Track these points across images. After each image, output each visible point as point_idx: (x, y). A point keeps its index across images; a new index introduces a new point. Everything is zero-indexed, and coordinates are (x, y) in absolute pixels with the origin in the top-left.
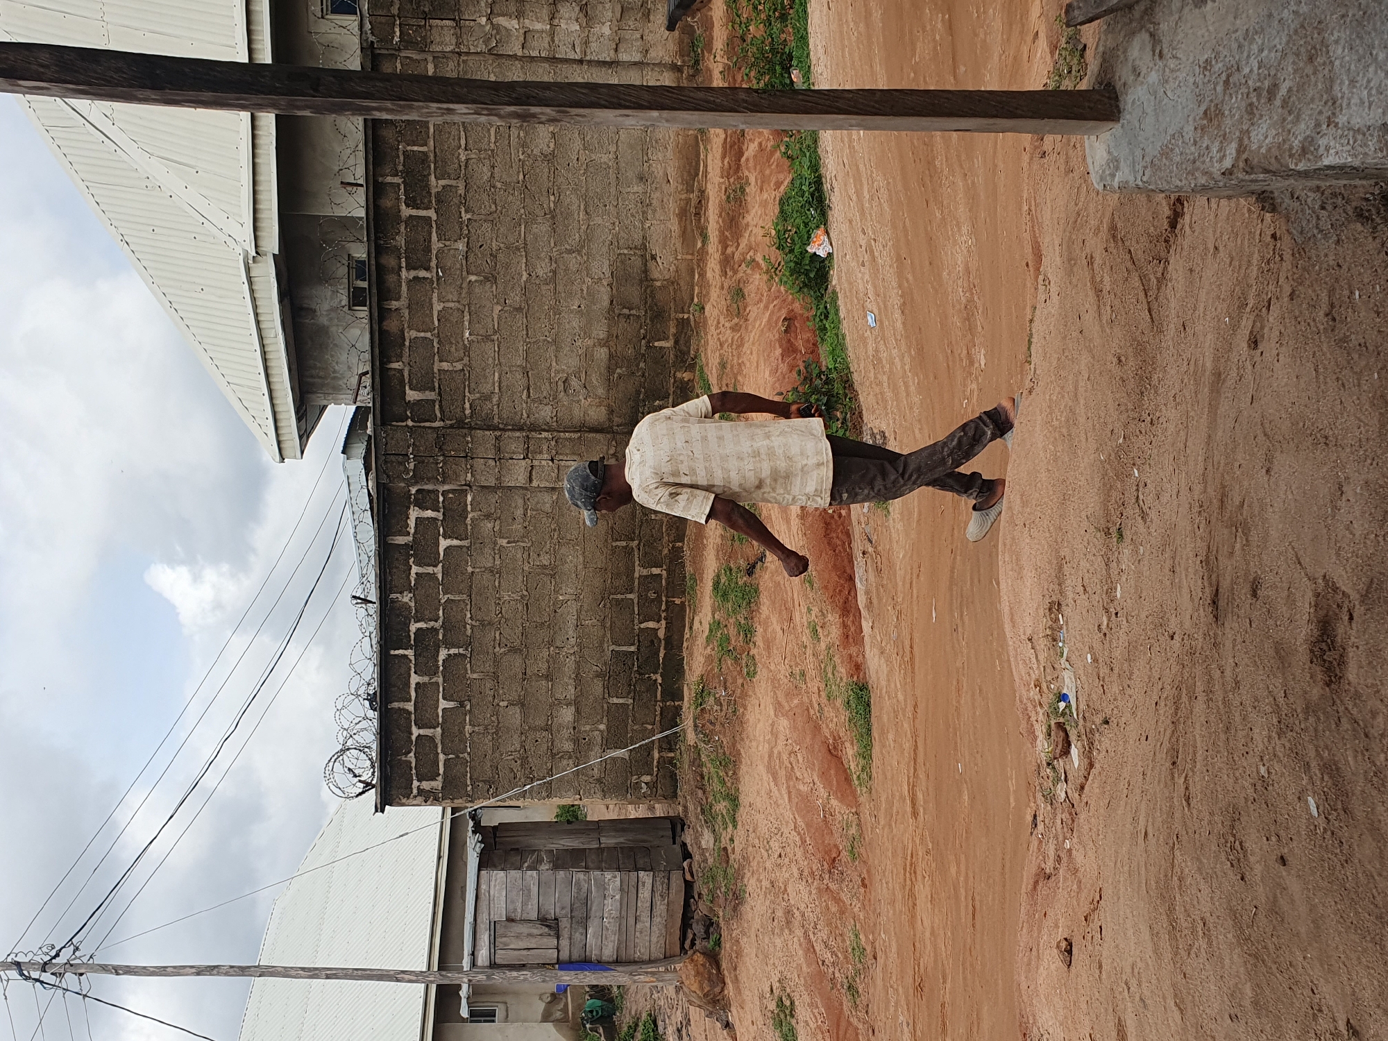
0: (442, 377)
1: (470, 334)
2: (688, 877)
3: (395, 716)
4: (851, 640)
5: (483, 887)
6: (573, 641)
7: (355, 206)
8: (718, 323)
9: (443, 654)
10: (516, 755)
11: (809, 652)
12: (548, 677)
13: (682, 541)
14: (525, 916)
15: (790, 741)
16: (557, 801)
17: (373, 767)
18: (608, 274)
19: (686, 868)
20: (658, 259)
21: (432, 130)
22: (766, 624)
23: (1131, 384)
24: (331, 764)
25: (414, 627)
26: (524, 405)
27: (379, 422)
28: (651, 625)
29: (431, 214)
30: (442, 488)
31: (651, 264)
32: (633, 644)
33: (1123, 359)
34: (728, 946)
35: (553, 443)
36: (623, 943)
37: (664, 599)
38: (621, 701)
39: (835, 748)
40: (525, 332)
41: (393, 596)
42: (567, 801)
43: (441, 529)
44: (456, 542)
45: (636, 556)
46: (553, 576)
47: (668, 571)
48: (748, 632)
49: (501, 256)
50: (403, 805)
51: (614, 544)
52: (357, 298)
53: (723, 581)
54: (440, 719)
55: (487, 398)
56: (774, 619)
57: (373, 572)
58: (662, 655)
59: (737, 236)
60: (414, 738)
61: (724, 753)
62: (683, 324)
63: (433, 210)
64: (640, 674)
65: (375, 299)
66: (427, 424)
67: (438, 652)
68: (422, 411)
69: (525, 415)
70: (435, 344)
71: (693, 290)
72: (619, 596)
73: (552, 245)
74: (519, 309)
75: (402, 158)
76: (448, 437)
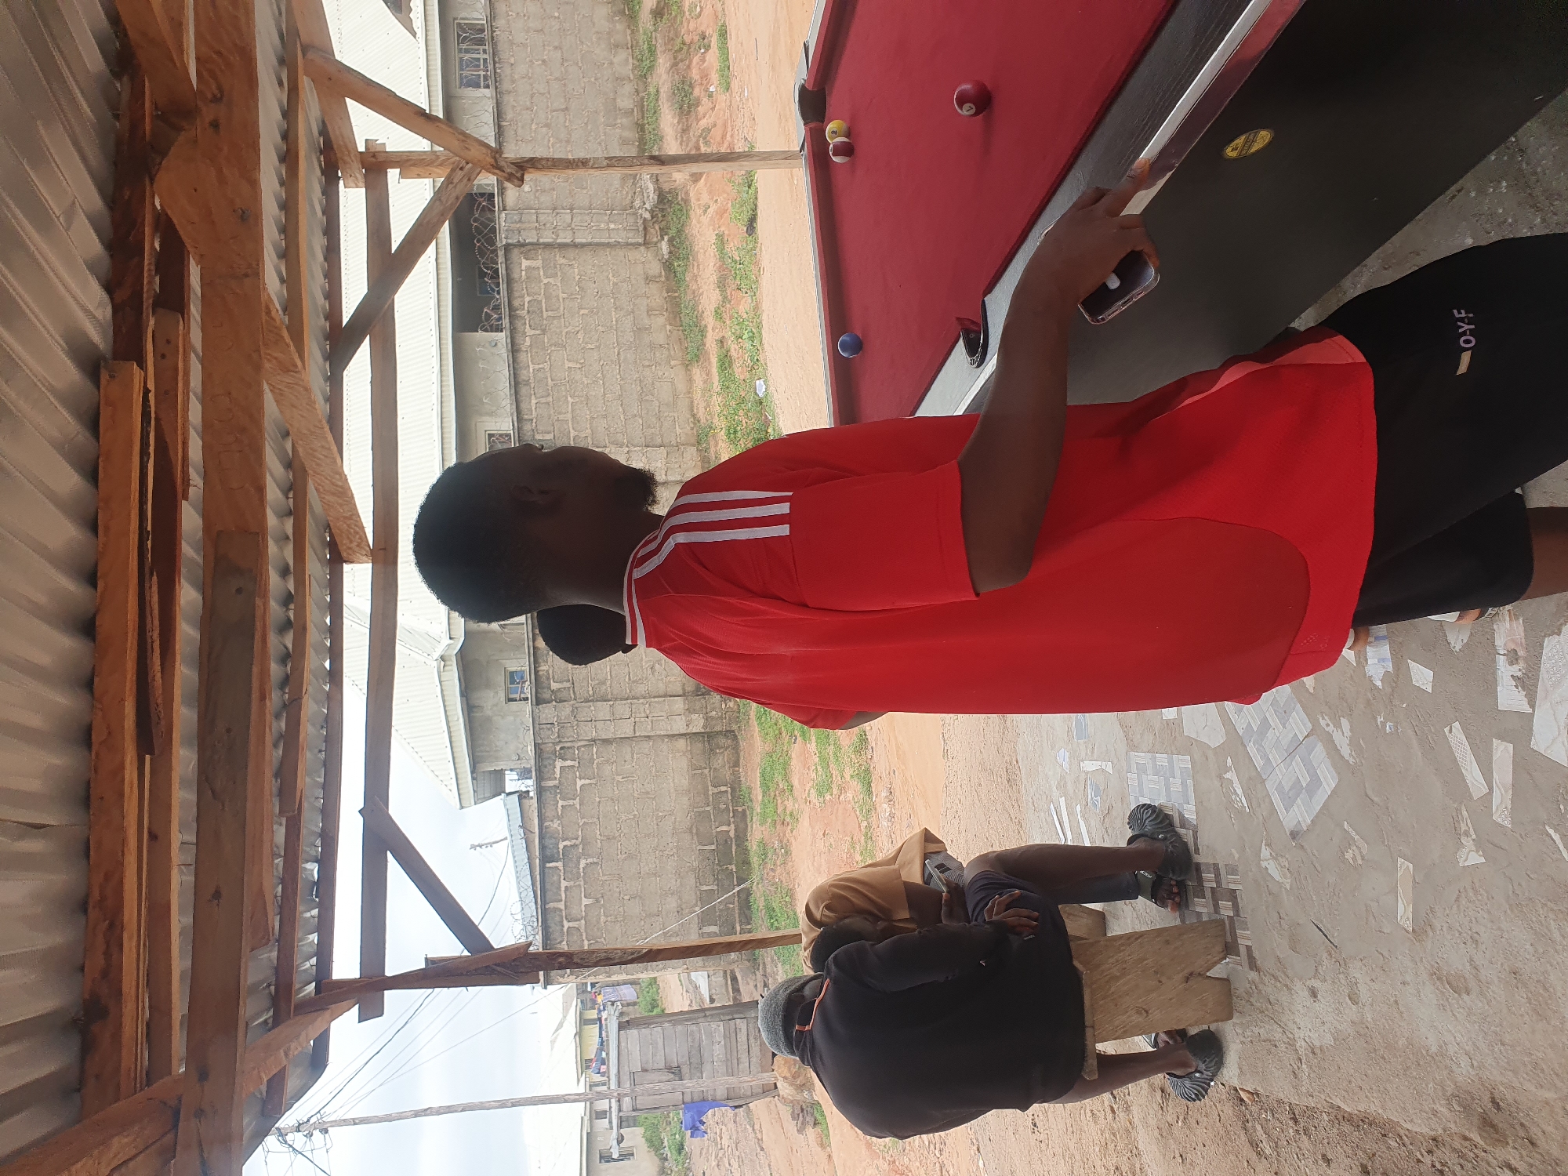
3: (553, 914)
5: (623, 1044)
9: (582, 864)
14: (656, 1066)
25: (561, 846)
28: (724, 828)
30: (576, 745)
32: (713, 844)
35: (647, 706)
37: (731, 809)
38: (709, 888)
41: (546, 824)
43: (578, 773)
44: (587, 781)
46: (654, 799)
47: (731, 789)
51: (694, 773)
54: (584, 913)
58: (734, 850)
60: (565, 929)
64: (720, 866)
67: (579, 862)
68: (561, 695)
69: (628, 691)
72: (701, 809)
76: (580, 709)
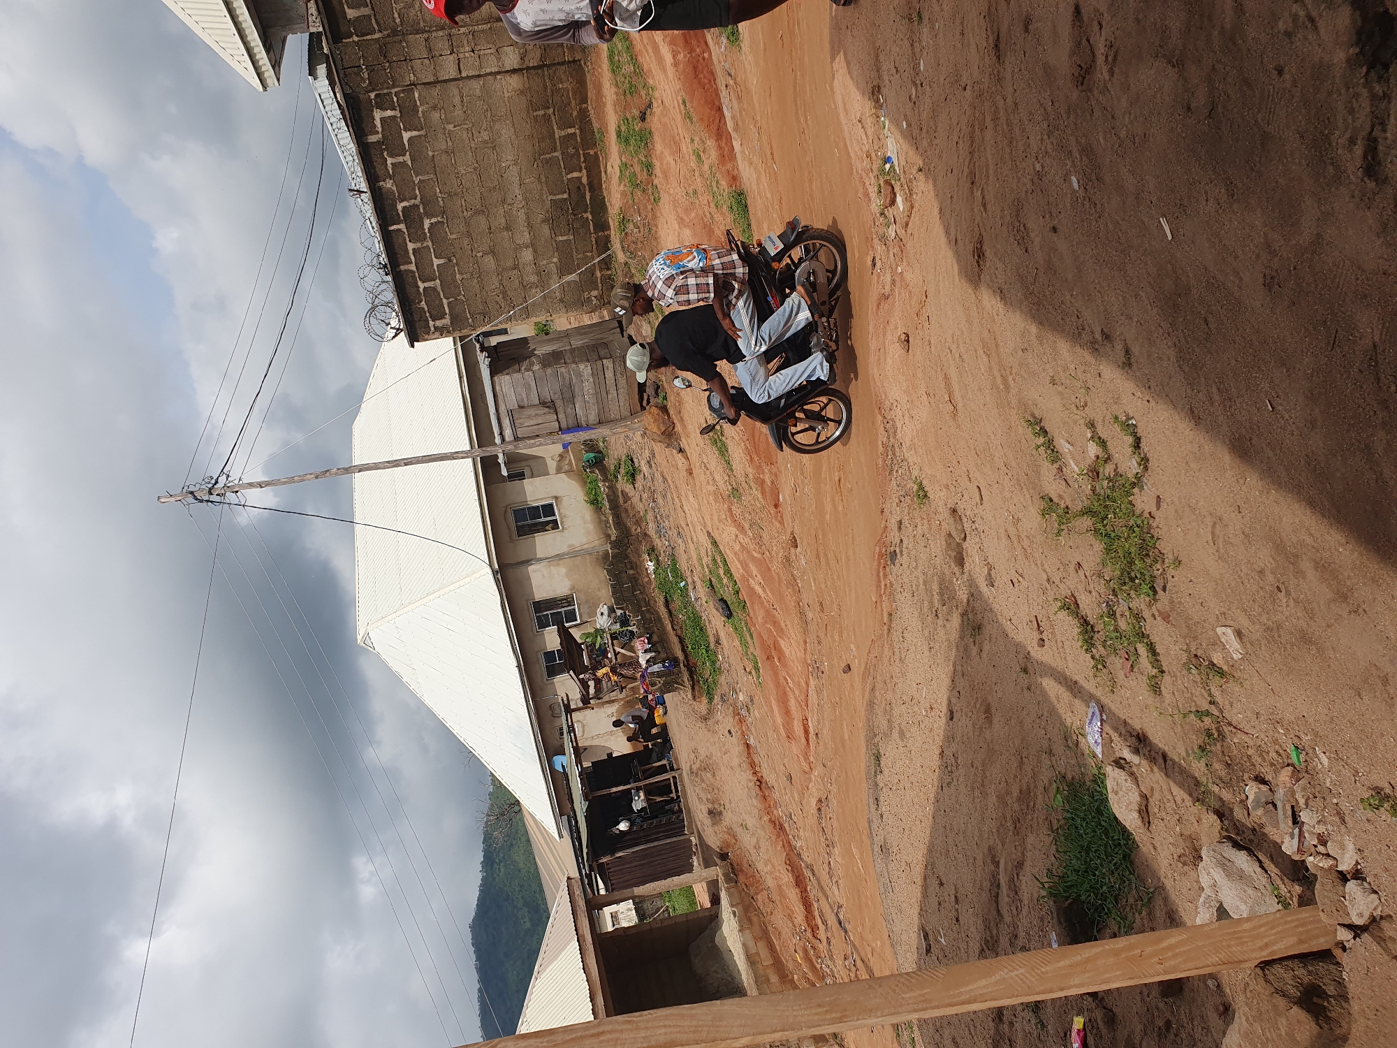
4: (727, 158)
5: (498, 388)
6: (519, 197)
9: (426, 226)
10: (497, 291)
11: (697, 174)
12: (508, 228)
13: (586, 102)
14: (530, 403)
16: (534, 319)
17: (398, 316)
22: (661, 158)
24: (367, 319)
25: (400, 206)
27: (331, 41)
28: (575, 174)
30: (393, 91)
34: (672, 399)
35: (471, 37)
36: (602, 409)
37: (581, 152)
38: (565, 238)
41: (379, 184)
42: (542, 319)
44: (415, 133)
45: (554, 121)
46: (494, 148)
48: (649, 167)
50: (427, 340)
51: (535, 114)
53: (623, 130)
56: (666, 153)
57: (359, 169)
58: (588, 197)
60: (421, 290)
64: (575, 215)
66: (369, 37)
68: (362, 26)
72: (548, 156)
76: (388, 46)
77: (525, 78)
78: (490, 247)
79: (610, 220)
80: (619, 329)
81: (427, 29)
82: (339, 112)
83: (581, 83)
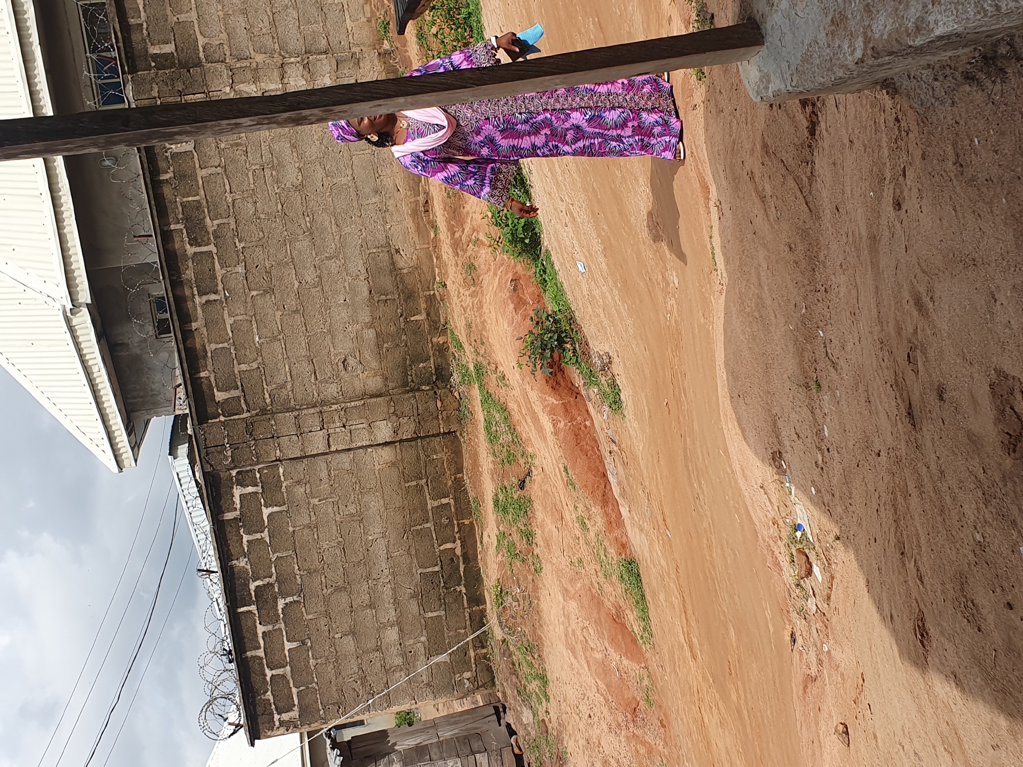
0: (243, 376)
1: (259, 338)
2: (517, 751)
3: (251, 663)
4: (615, 525)
6: (386, 572)
7: (150, 254)
8: (459, 293)
9: (281, 604)
10: (356, 676)
11: (582, 541)
12: (371, 606)
13: (462, 472)
15: (580, 619)
16: (396, 709)
17: (238, 710)
18: (363, 271)
19: (514, 744)
20: (401, 252)
21: (201, 182)
22: (542, 527)
23: (803, 264)
24: (203, 714)
25: (253, 586)
26: (314, 387)
27: (196, 422)
28: (449, 546)
29: (212, 248)
30: (257, 468)
31: (396, 257)
32: (437, 565)
33: (793, 246)
35: (342, 413)
37: (455, 522)
38: (435, 614)
39: (618, 616)
40: (304, 328)
41: (231, 563)
42: (405, 707)
43: (262, 500)
44: (276, 509)
45: (427, 491)
46: (361, 521)
47: (455, 499)
48: (529, 536)
49: (274, 272)
50: (269, 737)
51: (407, 485)
52: (162, 328)
53: (501, 498)
54: (288, 659)
55: (283, 386)
56: (548, 521)
57: (212, 547)
58: (462, 569)
59: (461, 223)
60: (268, 679)
61: (528, 640)
62: (431, 299)
63: (213, 245)
64: (447, 589)
65: (177, 324)
66: (237, 417)
67: (276, 603)
68: (230, 408)
69: (316, 395)
70: (232, 351)
71: (433, 271)
72: (418, 527)
73: (314, 255)
74: (296, 311)
75: (180, 209)
76: (256, 425)
77: (398, 451)
78: (350, 627)
79: (486, 591)
80: (495, 717)
81: (297, 407)
82: (196, 489)
83: (457, 453)
